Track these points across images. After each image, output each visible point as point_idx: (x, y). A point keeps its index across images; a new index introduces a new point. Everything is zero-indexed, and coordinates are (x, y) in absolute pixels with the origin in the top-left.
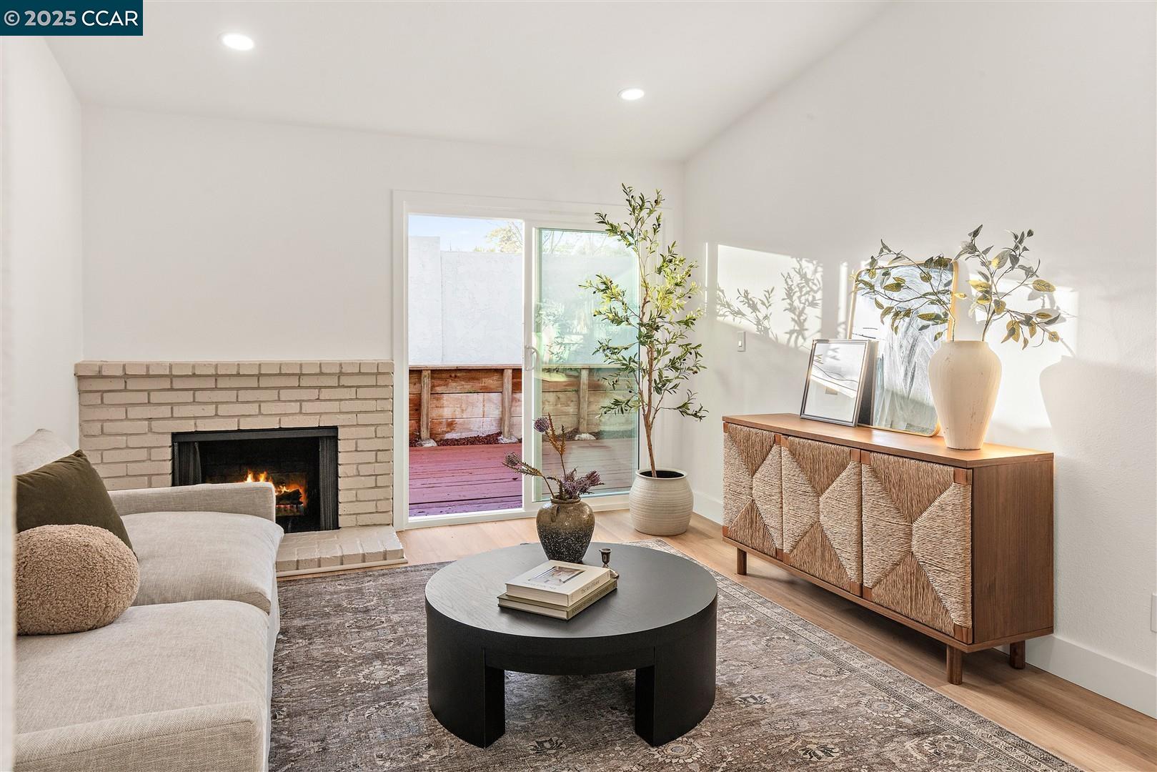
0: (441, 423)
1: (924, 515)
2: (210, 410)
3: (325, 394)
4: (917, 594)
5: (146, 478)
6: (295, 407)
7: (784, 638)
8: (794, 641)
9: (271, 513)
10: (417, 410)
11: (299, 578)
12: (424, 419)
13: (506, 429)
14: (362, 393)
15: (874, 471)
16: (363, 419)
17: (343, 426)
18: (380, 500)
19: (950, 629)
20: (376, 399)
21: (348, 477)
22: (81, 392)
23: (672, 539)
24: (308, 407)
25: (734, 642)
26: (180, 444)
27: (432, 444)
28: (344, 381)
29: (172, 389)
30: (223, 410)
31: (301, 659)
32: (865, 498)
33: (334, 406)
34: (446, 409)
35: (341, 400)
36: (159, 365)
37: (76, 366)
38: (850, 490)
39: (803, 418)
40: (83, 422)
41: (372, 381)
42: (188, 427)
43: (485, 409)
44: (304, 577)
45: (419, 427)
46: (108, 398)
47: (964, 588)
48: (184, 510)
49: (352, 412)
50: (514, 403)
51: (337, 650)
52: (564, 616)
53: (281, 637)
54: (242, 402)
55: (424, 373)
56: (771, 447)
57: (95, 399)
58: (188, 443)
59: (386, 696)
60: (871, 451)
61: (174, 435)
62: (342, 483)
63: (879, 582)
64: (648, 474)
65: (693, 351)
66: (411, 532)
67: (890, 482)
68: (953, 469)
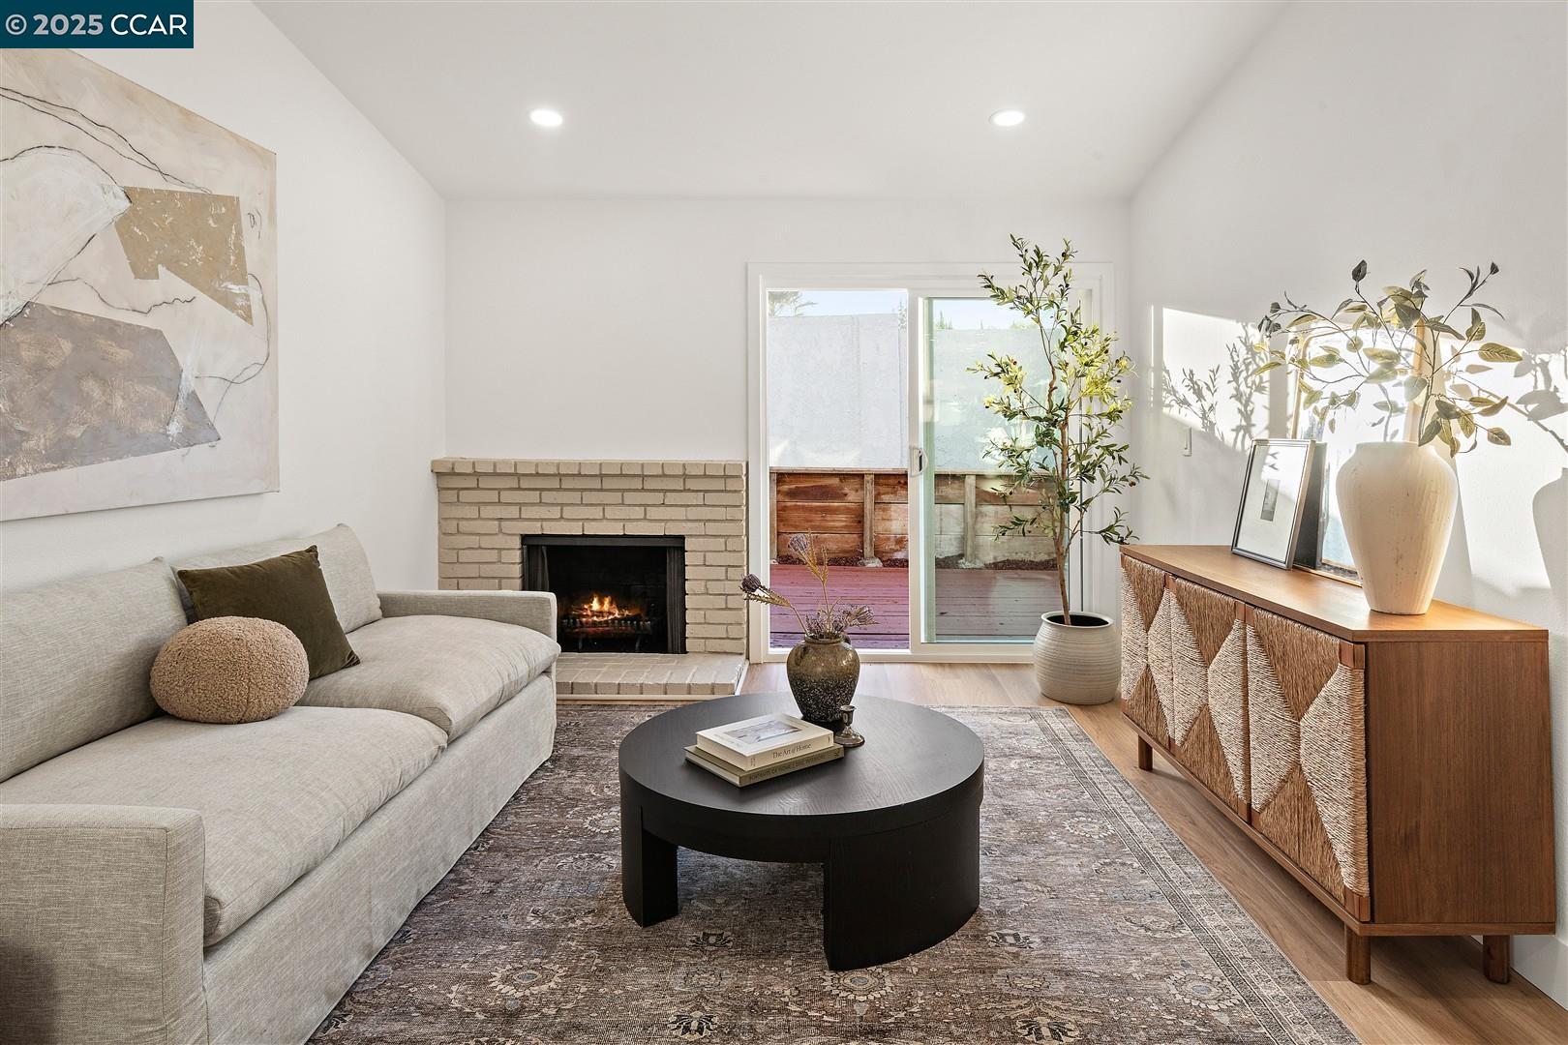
0: (888, 539)
1: (1310, 709)
2: (555, 513)
3: (671, 498)
4: (1304, 831)
5: (497, 581)
6: (639, 512)
7: (1131, 865)
8: (1143, 872)
9: (549, 627)
10: (859, 522)
11: (614, 703)
12: (867, 534)
13: (969, 550)
14: (711, 498)
15: (1258, 636)
16: (712, 528)
17: (691, 536)
18: (731, 624)
19: (1339, 893)
20: (726, 506)
21: (696, 594)
22: (440, 489)
23: (1082, 709)
24: (653, 513)
25: (1052, 859)
26: (529, 547)
27: (876, 563)
28: (691, 484)
29: (519, 489)
30: (568, 512)
31: (547, 791)
32: (1251, 676)
33: (679, 513)
34: (894, 522)
35: (688, 506)
36: (505, 462)
37: (433, 462)
38: (1234, 661)
39: (1235, 553)
40: (442, 519)
41: (719, 485)
42: (534, 529)
43: (943, 525)
44: (618, 703)
45: (862, 543)
46: (465, 496)
47: (1354, 831)
48: (464, 615)
49: (700, 521)
50: (979, 518)
51: (591, 789)
52: (736, 781)
53: (548, 764)
54: (587, 505)
55: (866, 478)
56: (1163, 592)
57: (451, 496)
58: (538, 546)
59: (594, 848)
60: (1255, 607)
61: (524, 538)
62: (689, 602)
63: (1266, 805)
64: (1057, 619)
65: (1115, 454)
66: (768, 666)
67: (1274, 655)
68: (1338, 641)
